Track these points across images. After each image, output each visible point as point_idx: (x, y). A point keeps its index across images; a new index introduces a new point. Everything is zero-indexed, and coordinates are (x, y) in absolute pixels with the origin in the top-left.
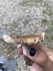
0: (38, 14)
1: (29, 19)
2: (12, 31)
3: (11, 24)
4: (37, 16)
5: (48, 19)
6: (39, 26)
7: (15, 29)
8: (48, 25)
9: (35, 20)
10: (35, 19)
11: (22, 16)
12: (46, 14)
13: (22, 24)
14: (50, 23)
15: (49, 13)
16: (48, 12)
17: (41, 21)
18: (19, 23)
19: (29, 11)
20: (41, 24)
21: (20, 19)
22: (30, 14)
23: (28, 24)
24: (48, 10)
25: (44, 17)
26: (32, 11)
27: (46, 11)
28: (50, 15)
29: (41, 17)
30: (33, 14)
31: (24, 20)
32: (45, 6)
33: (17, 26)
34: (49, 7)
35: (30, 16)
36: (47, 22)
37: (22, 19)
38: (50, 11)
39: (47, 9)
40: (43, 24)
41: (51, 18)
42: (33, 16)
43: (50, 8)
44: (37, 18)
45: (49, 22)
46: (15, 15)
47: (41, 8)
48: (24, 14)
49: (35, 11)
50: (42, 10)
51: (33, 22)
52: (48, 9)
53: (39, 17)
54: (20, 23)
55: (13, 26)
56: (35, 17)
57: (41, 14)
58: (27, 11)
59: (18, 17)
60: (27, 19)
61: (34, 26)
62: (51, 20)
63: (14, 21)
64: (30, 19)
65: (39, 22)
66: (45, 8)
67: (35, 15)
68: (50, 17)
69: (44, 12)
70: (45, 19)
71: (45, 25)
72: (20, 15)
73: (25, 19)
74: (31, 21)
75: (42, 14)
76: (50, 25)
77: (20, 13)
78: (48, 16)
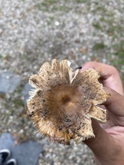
0: (84, 31)
1: (63, 41)
2: (23, 72)
3: (20, 54)
4: (81, 34)
5: (107, 43)
7: (31, 67)
8: (108, 55)
9: (77, 45)
10: (77, 42)
11: (46, 36)
12: (102, 31)
13: (46, 55)
14: (112, 51)
15: (107, 28)
16: (105, 26)
17: (91, 47)
18: (38, 51)
19: (62, 24)
20: (91, 54)
21: (40, 43)
22: (64, 29)
23: (61, 53)
24: (106, 21)
25: (96, 38)
26: (68, 22)
27: (101, 24)
28: (110, 32)
29: (90, 37)
30: (71, 31)
31: (51, 46)
32: (98, 12)
33: (34, 60)
34: (107, 13)
35: (64, 36)
36: (105, 49)
37: (46, 41)
38: (110, 23)
39: (102, 20)
40: (96, 55)
41: (113, 40)
42: (72, 36)
43: (108, 15)
44: (81, 39)
45: (109, 49)
46: (28, 32)
47: (89, 15)
48: (49, 29)
49: (76, 23)
50: (91, 21)
51: (72, 49)
52: (106, 18)
53: (85, 38)
54: (42, 51)
55: (25, 60)
56: (77, 37)
57: (90, 30)
58: (57, 23)
59: (35, 38)
60: (59, 43)
61: (77, 59)
62: (114, 44)
63: (26, 47)
64: (66, 43)
65: (87, 49)
66: (98, 17)
67: (75, 32)
68: (111, 38)
69: (97, 26)
70: (100, 42)
71: (102, 57)
72: (39, 34)
73: (54, 43)
74: (69, 47)
75: (93, 29)
76: (113, 57)
77: (39, 28)
78: (106, 36)
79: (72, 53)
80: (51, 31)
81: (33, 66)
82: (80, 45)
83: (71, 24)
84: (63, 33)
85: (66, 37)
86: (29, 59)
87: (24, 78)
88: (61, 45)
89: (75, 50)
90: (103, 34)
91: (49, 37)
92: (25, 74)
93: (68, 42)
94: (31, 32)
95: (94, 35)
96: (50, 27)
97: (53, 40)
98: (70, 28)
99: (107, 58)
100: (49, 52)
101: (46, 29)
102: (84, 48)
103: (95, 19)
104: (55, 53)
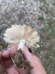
0: (35, 9)
2: (2, 23)
3: (2, 14)
4: (34, 11)
5: (45, 17)
6: (35, 23)
7: (7, 21)
8: (44, 23)
9: (31, 15)
10: (31, 14)
11: (17, 7)
12: (43, 12)
13: (15, 17)
14: (46, 22)
15: (46, 10)
16: (45, 10)
17: (37, 18)
18: (12, 14)
19: (25, 3)
20: (37, 21)
22: (26, 6)
23: (23, 18)
25: (40, 14)
26: (28, 3)
27: (43, 8)
28: (46, 13)
29: (37, 13)
30: (29, 8)
31: (19, 13)
32: (42, 2)
33: (9, 18)
34: (46, 3)
35: (26, 9)
36: (43, 20)
37: (16, 10)
38: (47, 8)
40: (39, 22)
42: (30, 10)
43: (47, 5)
44: (34, 13)
45: (45, 20)
47: (38, 2)
49: (32, 4)
50: (39, 5)
51: (29, 17)
52: (45, 6)
53: (36, 13)
54: (14, 15)
55: (4, 17)
56: (32, 11)
57: (38, 10)
58: (23, 2)
60: (22, 12)
61: (30, 22)
62: (47, 18)
63: (6, 10)
64: (26, 13)
65: (35, 18)
66: (42, 4)
67: (31, 9)
68: (47, 15)
69: (41, 8)
70: (41, 16)
73: (20, 12)
74: (27, 16)
76: (47, 24)
77: (14, 2)
78: (45, 14)
79: (29, 19)
80: (20, 5)
81: (8, 21)
82: (33, 16)
83: (30, 5)
84: (25, 8)
85: (27, 10)
86: (6, 17)
87: (3, 27)
88: (23, 14)
89: (30, 18)
90: (43, 13)
91: (18, 8)
92: (4, 24)
93: (27, 13)
94: (9, 3)
95: (40, 12)
96: (19, 3)
97: (20, 10)
98: (29, 6)
99: (44, 25)
100: (17, 16)
101: (17, 3)
102: (34, 17)
103: (41, 5)
104: (20, 17)
